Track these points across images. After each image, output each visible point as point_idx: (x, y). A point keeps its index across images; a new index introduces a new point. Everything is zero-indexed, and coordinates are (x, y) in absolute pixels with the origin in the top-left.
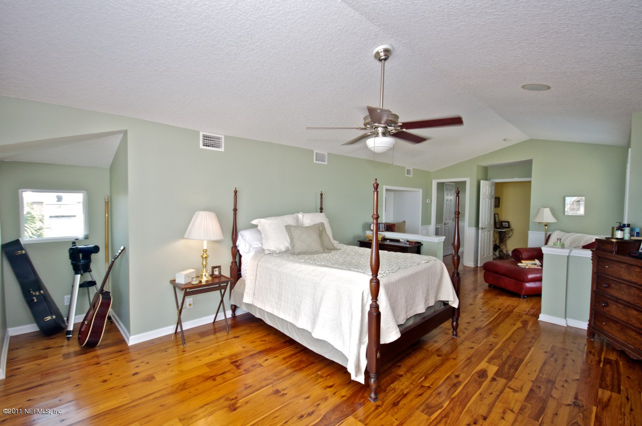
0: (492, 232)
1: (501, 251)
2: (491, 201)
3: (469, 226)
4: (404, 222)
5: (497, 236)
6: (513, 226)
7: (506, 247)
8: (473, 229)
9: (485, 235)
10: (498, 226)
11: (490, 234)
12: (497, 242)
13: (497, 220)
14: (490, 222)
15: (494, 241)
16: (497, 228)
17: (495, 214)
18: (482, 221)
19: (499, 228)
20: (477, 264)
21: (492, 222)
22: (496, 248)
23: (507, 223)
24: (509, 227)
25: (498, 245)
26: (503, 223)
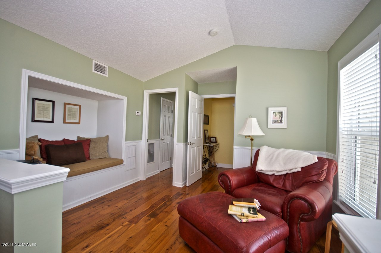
0: (201, 147)
1: (210, 163)
2: (200, 117)
3: (178, 141)
4: (107, 136)
5: (206, 150)
6: (219, 141)
7: (214, 159)
8: (182, 145)
9: (194, 151)
10: (207, 141)
11: (199, 149)
12: (207, 156)
13: (207, 136)
14: (200, 137)
15: (203, 155)
16: (207, 143)
17: (205, 130)
18: (190, 136)
19: (208, 143)
20: (186, 182)
21: (202, 137)
22: (205, 161)
23: (214, 139)
24: (216, 142)
25: (208, 158)
26: (212, 139)
